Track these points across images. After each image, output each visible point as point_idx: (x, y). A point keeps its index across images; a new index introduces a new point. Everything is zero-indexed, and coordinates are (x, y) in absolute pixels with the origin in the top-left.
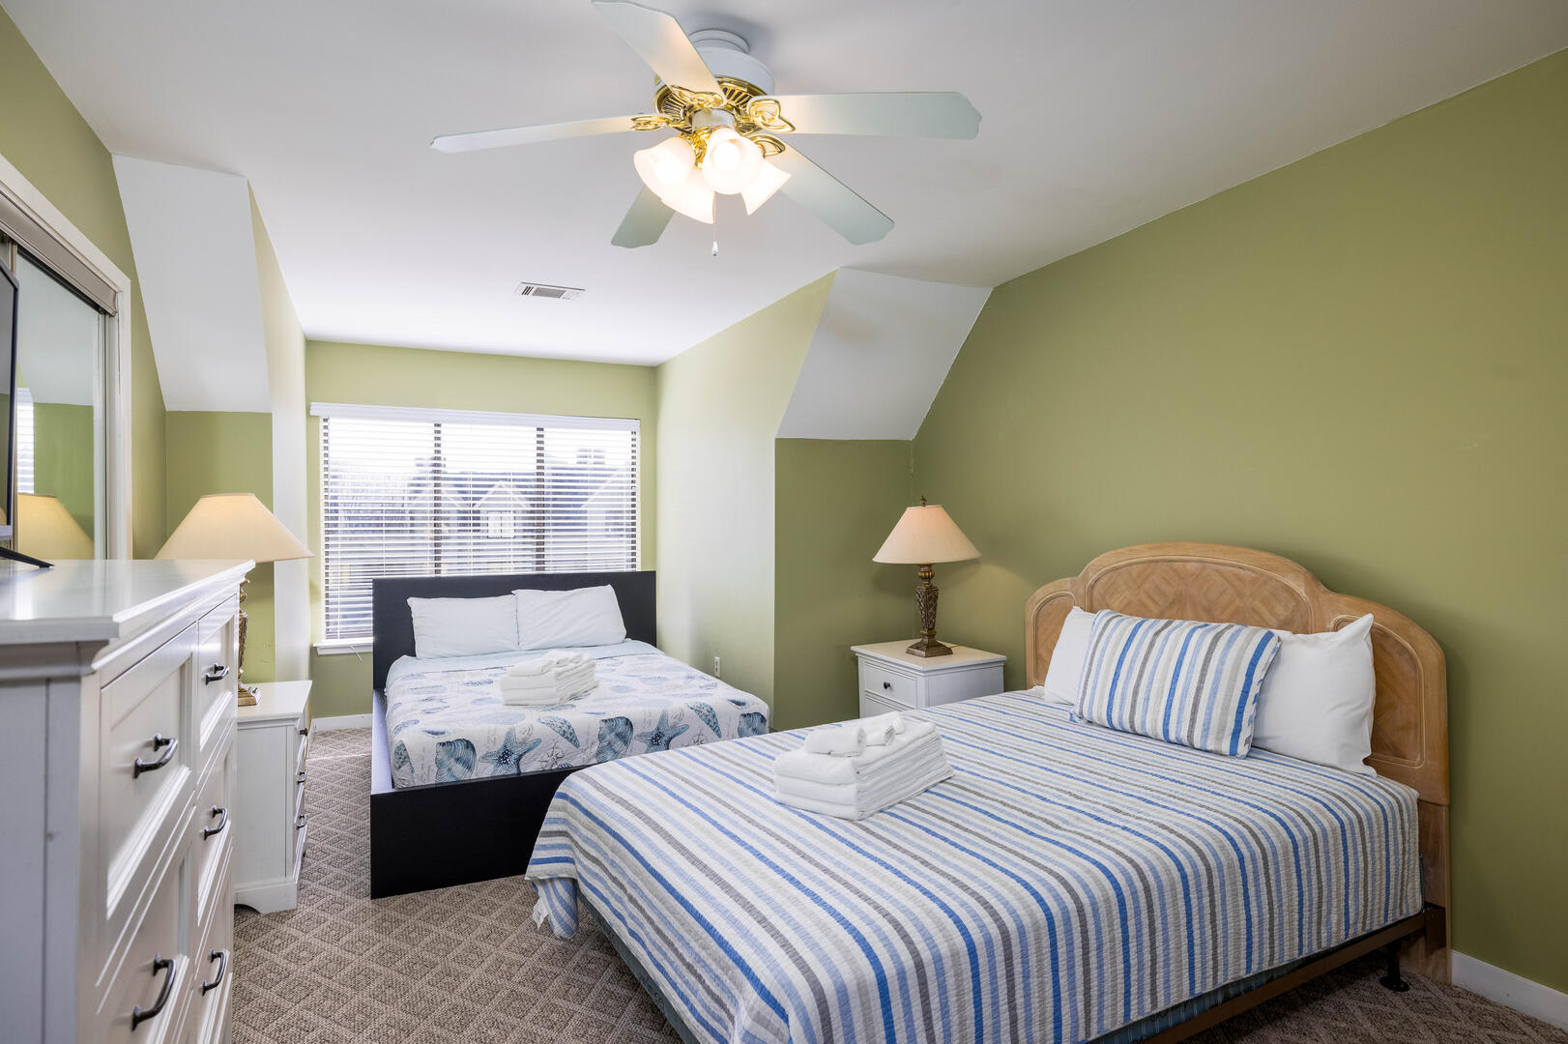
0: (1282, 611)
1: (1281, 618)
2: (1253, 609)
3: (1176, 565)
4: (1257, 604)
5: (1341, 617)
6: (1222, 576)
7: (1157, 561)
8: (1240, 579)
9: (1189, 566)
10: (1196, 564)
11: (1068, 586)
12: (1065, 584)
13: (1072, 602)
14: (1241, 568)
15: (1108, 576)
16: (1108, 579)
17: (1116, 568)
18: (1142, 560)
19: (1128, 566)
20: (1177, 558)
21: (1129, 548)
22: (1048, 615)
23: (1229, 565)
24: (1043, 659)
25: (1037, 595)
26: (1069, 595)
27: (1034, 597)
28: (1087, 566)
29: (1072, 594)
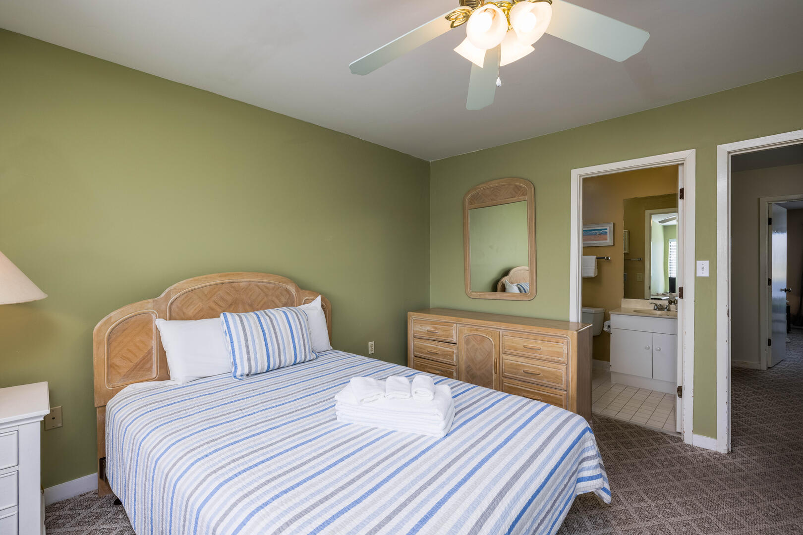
0: (284, 300)
1: (284, 303)
2: (272, 301)
3: (234, 285)
4: (274, 298)
5: (306, 298)
6: (259, 288)
7: (222, 284)
8: (267, 288)
9: (241, 284)
10: (244, 283)
11: (150, 305)
12: (148, 305)
13: (154, 316)
14: (269, 283)
15: (183, 297)
16: (187, 296)
17: (194, 290)
18: (213, 283)
19: (203, 287)
20: (234, 280)
21: (204, 276)
22: (124, 330)
23: (262, 282)
24: (117, 366)
25: (111, 317)
26: (151, 312)
27: (106, 320)
28: (167, 291)
29: (155, 311)
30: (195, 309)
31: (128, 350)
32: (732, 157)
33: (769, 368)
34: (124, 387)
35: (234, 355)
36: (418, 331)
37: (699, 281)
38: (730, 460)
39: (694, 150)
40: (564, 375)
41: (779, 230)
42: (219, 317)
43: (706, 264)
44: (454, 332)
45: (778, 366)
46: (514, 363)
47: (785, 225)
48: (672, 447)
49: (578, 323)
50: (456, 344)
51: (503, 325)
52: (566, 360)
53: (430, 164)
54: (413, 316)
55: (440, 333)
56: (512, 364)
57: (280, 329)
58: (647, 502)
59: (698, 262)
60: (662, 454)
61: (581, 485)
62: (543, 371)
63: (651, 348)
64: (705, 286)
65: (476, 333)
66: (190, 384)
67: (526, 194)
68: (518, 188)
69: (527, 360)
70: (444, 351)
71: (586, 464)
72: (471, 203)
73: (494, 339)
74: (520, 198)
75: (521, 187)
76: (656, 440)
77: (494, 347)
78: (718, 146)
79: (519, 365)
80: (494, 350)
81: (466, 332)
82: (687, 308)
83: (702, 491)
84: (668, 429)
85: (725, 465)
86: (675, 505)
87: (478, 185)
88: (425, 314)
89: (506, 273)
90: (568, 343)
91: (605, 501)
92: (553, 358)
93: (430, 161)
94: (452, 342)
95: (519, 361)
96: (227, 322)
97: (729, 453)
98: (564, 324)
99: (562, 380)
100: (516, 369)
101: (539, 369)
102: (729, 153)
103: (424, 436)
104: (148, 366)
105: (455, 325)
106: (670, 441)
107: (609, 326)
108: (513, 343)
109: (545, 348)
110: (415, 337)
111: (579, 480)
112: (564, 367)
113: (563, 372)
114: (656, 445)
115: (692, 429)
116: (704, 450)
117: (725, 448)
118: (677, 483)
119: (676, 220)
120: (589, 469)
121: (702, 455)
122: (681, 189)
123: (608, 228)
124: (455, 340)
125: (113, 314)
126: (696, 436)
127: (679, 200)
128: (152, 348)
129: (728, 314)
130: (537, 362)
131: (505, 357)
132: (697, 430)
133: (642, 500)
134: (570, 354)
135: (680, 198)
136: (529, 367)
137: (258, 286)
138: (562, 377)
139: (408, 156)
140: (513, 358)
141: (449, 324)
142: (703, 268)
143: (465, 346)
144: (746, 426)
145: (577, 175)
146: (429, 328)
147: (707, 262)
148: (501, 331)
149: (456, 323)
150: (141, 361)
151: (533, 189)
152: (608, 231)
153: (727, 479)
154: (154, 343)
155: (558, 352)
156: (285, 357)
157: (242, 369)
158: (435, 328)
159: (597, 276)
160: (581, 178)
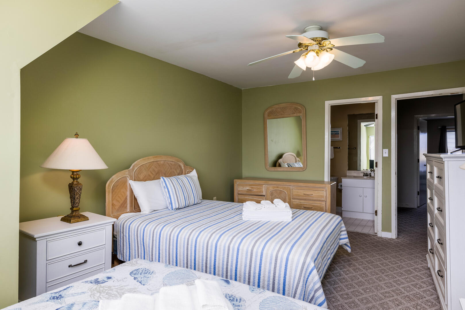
0: (178, 171)
1: (178, 173)
2: (174, 172)
3: (159, 162)
4: (174, 170)
5: (188, 171)
6: (168, 164)
7: (154, 162)
8: (172, 164)
9: (162, 162)
11: (127, 173)
12: (126, 172)
13: (128, 179)
14: (172, 162)
15: (139, 169)
16: (140, 169)
17: (143, 165)
18: (150, 161)
19: (146, 164)
20: (159, 160)
21: (147, 157)
22: (117, 186)
23: (170, 161)
24: (114, 205)
25: (113, 179)
26: (127, 176)
27: (111, 180)
28: (133, 165)
29: (129, 176)
30: (143, 176)
31: (118, 196)
32: (397, 100)
33: (418, 207)
34: (120, 216)
35: (171, 199)
36: (241, 190)
37: (384, 158)
38: (397, 240)
39: (382, 96)
40: (324, 207)
41: (423, 132)
42: (160, 179)
43: (386, 151)
44: (264, 189)
45: (422, 206)
46: (298, 203)
47: (426, 129)
48: (373, 238)
49: (329, 181)
50: (265, 196)
51: (292, 184)
52: (325, 199)
53: (242, 91)
54: (237, 182)
55: (255, 190)
56: (297, 204)
57: (187, 186)
58: (364, 254)
59: (384, 150)
60: (369, 240)
61: (341, 241)
62: (314, 206)
63: (362, 196)
64: (386, 161)
65: (277, 189)
66: (152, 213)
67: (301, 112)
68: (296, 109)
69: (305, 201)
70: (258, 201)
71: (342, 233)
72: (269, 116)
73: (287, 192)
74: (298, 114)
75: (298, 108)
76: (366, 236)
77: (287, 196)
78: (392, 96)
79: (301, 204)
80: (287, 197)
81: (271, 188)
82: (379, 172)
83: (385, 250)
84: (371, 232)
85: (394, 242)
86: (375, 254)
87: (273, 105)
88: (245, 180)
89: (280, 156)
90: (326, 191)
91: (349, 251)
92: (319, 199)
93: (242, 89)
94: (262, 195)
95: (301, 202)
96: (165, 181)
97: (396, 238)
98: (323, 182)
99: (323, 210)
100: (299, 206)
101: (311, 205)
102: (396, 99)
103: (283, 221)
104: (125, 205)
105: (264, 185)
106: (372, 236)
107: (341, 186)
108: (298, 193)
109: (315, 194)
110: (239, 194)
111: (340, 239)
112: (324, 203)
113: (324, 205)
114: (366, 238)
115: (381, 229)
116: (386, 238)
117: (395, 236)
118: (375, 248)
119: (374, 125)
120: (343, 235)
121: (386, 240)
122: (376, 114)
123: (339, 130)
124: (264, 194)
125: (113, 177)
126: (383, 233)
127: (375, 119)
128: (127, 196)
129: (396, 174)
130: (311, 202)
131: (293, 201)
132: (384, 230)
133: (362, 254)
134: (327, 196)
135: (376, 119)
136: (306, 205)
137: (168, 163)
138: (323, 208)
139: (231, 86)
140: (298, 201)
141: (261, 185)
142: (386, 152)
143: (270, 197)
144: (404, 229)
145: (328, 104)
146: (248, 188)
147: (388, 150)
148: (291, 187)
149: (265, 184)
150: (123, 203)
151: (305, 110)
152: (339, 132)
153: (395, 246)
154: (128, 193)
155: (321, 195)
156: (191, 200)
157: (175, 205)
158: (252, 188)
159: (334, 158)
160: (330, 105)
